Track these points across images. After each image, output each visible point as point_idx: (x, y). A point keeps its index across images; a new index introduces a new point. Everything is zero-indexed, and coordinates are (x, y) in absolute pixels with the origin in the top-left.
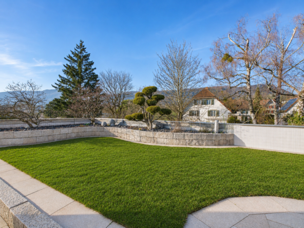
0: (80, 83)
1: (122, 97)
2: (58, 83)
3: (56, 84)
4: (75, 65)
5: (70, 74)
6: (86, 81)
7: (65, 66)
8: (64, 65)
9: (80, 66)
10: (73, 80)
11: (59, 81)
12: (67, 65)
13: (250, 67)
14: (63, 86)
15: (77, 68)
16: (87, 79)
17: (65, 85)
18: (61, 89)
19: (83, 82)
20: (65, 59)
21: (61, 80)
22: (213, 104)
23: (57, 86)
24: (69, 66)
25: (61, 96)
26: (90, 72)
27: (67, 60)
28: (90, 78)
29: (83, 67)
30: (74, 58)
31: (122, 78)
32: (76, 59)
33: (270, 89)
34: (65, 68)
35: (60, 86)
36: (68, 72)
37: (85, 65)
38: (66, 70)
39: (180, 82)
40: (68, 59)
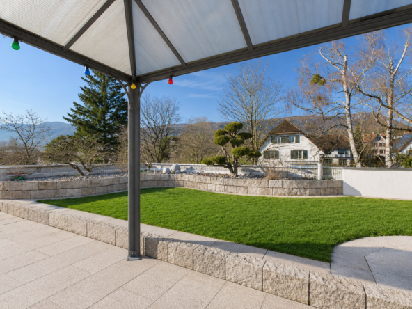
0: (104, 113)
1: (165, 133)
2: (72, 113)
3: (69, 114)
4: (97, 89)
5: (90, 100)
6: (113, 110)
7: (83, 90)
8: (82, 88)
9: (104, 89)
10: (94, 109)
11: (74, 111)
12: (86, 88)
13: (350, 92)
14: (79, 118)
15: (100, 91)
16: (114, 107)
17: (82, 117)
18: (76, 122)
19: (109, 112)
20: (83, 79)
21: (76, 109)
22: (298, 141)
23: (71, 118)
24: (89, 89)
25: (76, 132)
26: (118, 98)
27: (85, 80)
28: (118, 106)
29: (109, 91)
30: (96, 78)
31: (165, 107)
32: (98, 80)
33: (378, 122)
34: (82, 92)
35: (74, 117)
36: (87, 98)
37: (111, 88)
38: (83, 95)
39: (254, 112)
40: (87, 79)
